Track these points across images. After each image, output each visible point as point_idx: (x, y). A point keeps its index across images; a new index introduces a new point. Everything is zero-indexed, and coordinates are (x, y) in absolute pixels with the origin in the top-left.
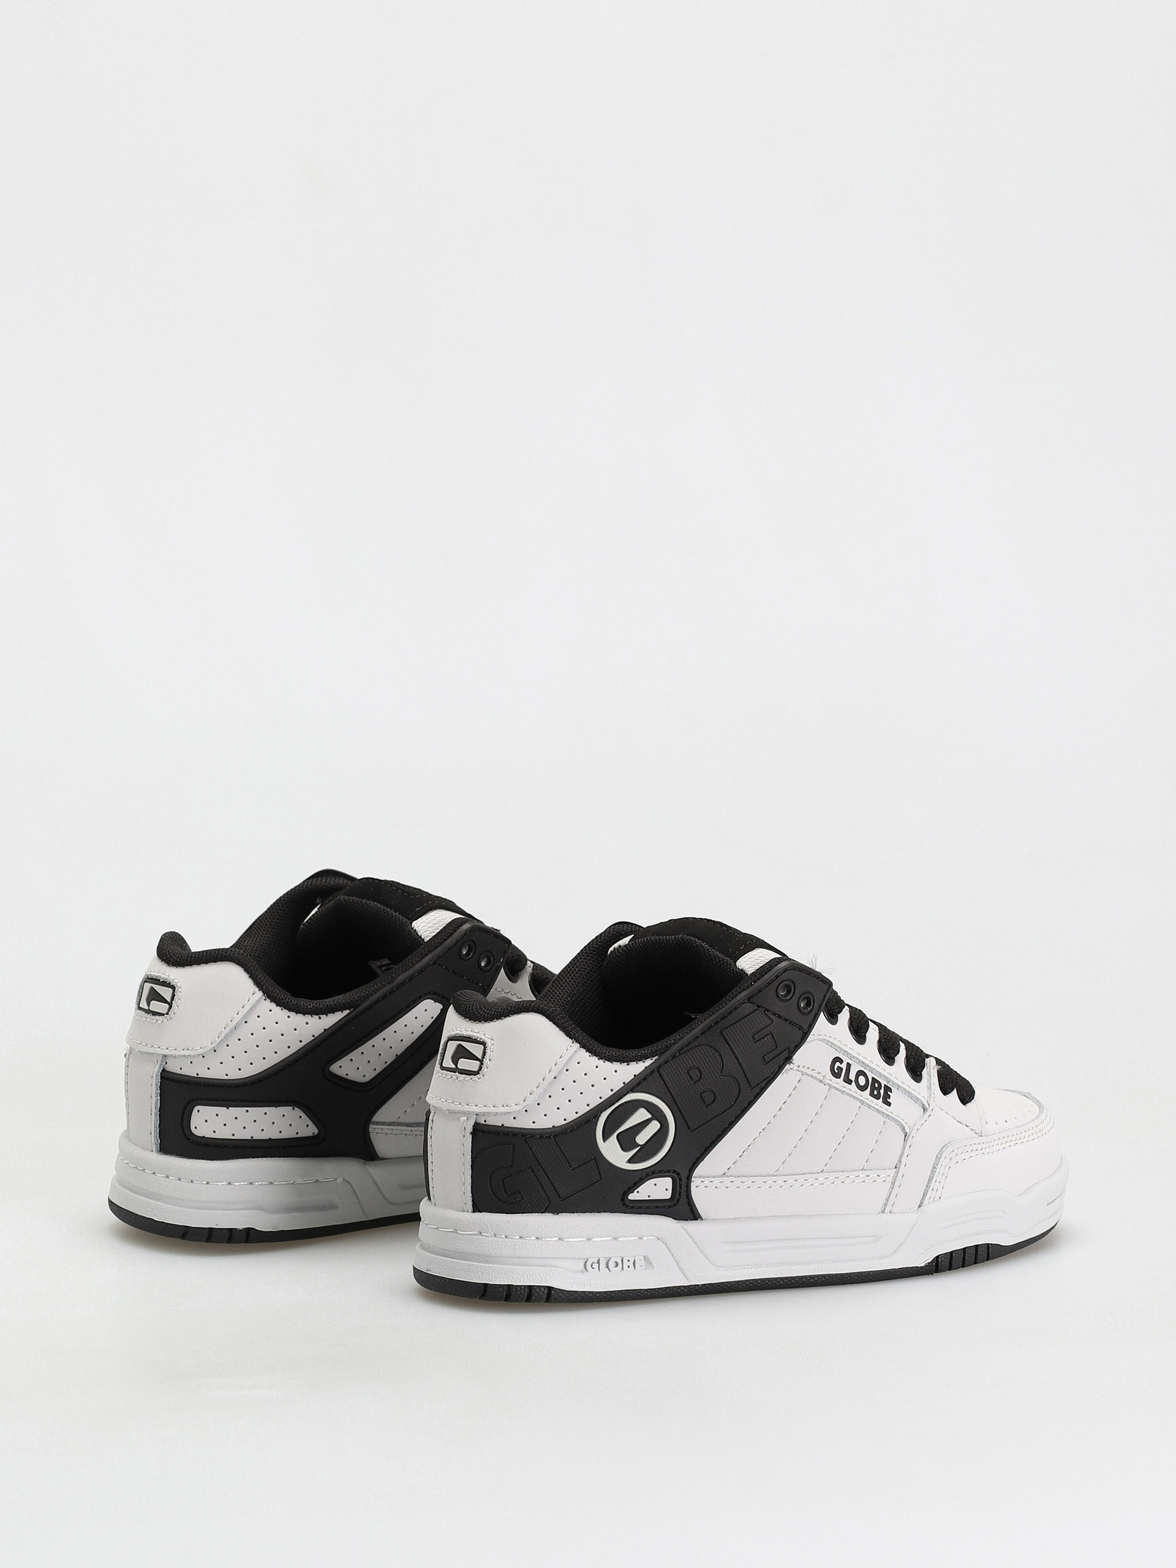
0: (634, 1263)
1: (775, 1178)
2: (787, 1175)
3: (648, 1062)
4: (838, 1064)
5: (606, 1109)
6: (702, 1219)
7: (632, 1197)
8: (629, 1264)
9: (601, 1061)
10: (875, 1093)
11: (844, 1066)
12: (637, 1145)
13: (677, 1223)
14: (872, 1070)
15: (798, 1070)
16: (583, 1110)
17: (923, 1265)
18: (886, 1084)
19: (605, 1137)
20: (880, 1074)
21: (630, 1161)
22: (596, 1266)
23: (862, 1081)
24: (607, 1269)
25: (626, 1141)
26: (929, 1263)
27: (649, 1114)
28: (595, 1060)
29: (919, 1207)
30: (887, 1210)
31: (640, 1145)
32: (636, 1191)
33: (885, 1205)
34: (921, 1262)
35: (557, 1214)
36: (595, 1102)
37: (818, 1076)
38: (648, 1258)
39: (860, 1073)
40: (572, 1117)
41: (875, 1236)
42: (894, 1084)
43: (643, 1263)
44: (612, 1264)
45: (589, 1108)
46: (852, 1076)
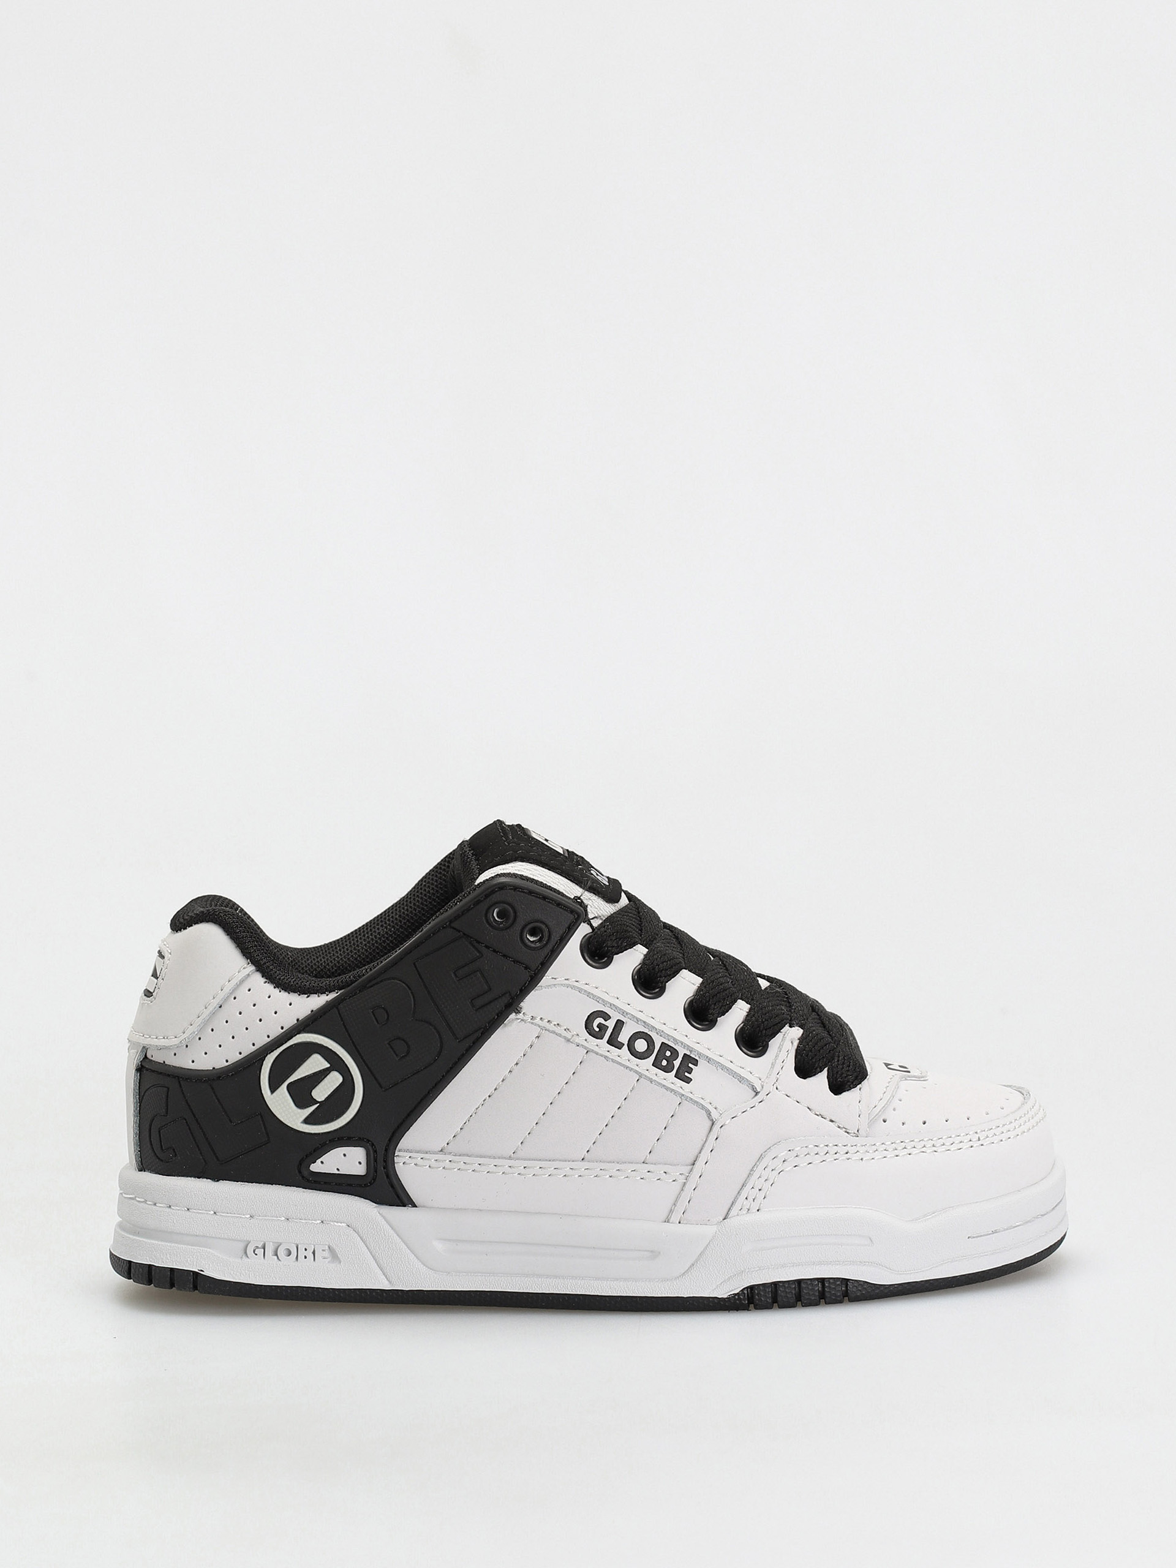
0: (314, 1253)
1: (511, 1163)
2: (529, 1160)
3: (332, 996)
4: (599, 1020)
5: (272, 1051)
6: (414, 1206)
7: (316, 1167)
8: (306, 1253)
9: (277, 990)
10: (664, 1063)
11: (611, 1024)
12: (315, 1102)
13: (376, 1207)
14: (660, 1033)
15: (532, 1023)
16: (248, 1049)
17: (725, 1296)
18: (688, 1053)
19: (273, 1088)
20: (675, 1039)
21: (307, 1121)
22: (260, 1252)
23: (641, 1045)
24: (276, 1257)
25: (301, 1094)
26: (735, 1294)
27: (326, 1063)
28: (270, 988)
29: (724, 1219)
30: (675, 1217)
31: (318, 1102)
32: (319, 1161)
33: (671, 1211)
34: (723, 1292)
35: (218, 1181)
36: (262, 1041)
37: (564, 1033)
38: (334, 1249)
39: (637, 1036)
40: (235, 1057)
41: (652, 1251)
42: (700, 1054)
43: (327, 1254)
44: (282, 1252)
45: (254, 1048)
46: (624, 1037)
